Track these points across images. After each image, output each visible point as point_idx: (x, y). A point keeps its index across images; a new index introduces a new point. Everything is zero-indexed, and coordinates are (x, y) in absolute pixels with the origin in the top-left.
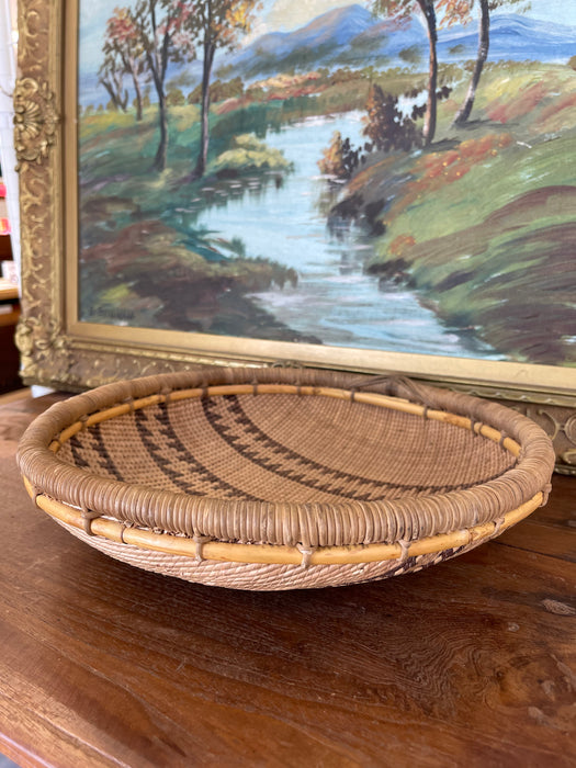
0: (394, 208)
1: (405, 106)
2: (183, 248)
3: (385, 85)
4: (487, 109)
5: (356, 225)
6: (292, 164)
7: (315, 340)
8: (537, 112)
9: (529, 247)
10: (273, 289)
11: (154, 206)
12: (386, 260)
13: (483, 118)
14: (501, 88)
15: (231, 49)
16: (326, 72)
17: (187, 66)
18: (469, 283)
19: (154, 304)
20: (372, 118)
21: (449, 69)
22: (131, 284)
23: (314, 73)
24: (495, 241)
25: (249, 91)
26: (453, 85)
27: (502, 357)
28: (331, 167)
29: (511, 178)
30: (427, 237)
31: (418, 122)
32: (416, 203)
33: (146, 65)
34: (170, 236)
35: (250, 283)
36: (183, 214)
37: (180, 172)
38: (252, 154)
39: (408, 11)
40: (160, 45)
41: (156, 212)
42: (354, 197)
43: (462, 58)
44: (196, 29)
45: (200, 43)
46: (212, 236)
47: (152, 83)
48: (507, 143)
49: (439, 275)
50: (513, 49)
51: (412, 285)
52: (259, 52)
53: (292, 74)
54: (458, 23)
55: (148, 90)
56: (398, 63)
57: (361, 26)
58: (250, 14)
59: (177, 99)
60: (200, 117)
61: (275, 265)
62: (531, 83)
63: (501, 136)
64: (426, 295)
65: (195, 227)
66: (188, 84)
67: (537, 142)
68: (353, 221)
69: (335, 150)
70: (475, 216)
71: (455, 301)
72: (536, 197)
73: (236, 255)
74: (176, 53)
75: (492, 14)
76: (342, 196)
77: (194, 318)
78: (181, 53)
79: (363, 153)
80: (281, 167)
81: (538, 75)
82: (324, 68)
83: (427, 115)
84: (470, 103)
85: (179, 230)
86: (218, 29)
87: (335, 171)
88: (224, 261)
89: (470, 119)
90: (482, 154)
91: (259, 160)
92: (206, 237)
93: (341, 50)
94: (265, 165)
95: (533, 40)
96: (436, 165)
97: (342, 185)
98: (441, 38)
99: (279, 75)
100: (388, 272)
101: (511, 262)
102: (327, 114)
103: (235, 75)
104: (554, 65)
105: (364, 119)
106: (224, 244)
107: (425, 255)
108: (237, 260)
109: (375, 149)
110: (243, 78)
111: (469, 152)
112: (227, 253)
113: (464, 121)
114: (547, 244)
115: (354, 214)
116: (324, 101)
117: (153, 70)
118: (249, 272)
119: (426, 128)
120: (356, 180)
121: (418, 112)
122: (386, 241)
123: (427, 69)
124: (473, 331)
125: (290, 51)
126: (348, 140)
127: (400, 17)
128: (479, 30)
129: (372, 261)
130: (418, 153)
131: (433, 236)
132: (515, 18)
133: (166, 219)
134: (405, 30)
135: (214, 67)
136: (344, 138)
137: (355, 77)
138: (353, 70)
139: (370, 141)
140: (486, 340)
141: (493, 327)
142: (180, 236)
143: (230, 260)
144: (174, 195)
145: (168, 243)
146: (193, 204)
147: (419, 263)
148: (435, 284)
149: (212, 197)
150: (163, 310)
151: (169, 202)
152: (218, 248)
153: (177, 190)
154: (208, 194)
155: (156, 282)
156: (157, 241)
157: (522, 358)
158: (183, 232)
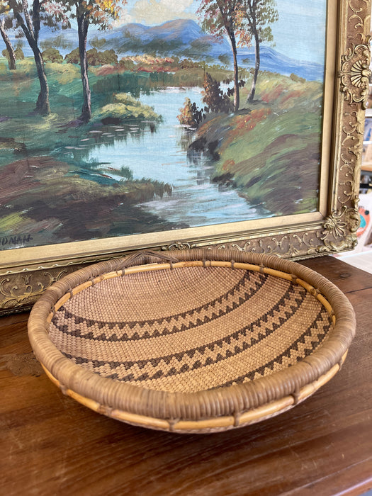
0: (223, 145)
1: (224, 88)
2: (79, 177)
3: (213, 74)
4: (261, 95)
5: (204, 155)
6: (160, 117)
7: (184, 226)
8: (279, 99)
9: (281, 162)
10: (155, 199)
11: (42, 144)
12: (221, 174)
13: (260, 99)
14: (266, 85)
15: (103, 27)
16: (177, 59)
17: (61, 31)
18: (259, 182)
19: (52, 224)
20: (207, 92)
21: (243, 71)
22: (24, 212)
23: (169, 58)
24: (269, 160)
25: (122, 62)
26: (245, 80)
27: (273, 215)
28: (186, 120)
29: (272, 130)
30: (240, 161)
31: (231, 97)
32: (234, 142)
33: (15, 22)
34: (63, 169)
35: (139, 197)
36: (73, 151)
37: (67, 118)
38: (129, 108)
39: (221, 32)
40: (30, 8)
41: (47, 150)
42: (201, 138)
43: (249, 66)
44: (67, 4)
45: (73, 16)
46: (104, 166)
47: (25, 39)
48: (270, 112)
49: (247, 180)
50: (270, 66)
51: (235, 186)
52: (127, 35)
53: (155, 57)
54: (246, 46)
55: (20, 45)
56: (218, 62)
57: (195, 35)
58: (117, 5)
59: (55, 57)
60: (80, 74)
61: (156, 183)
62: (276, 85)
63: (267, 109)
64: (241, 190)
65: (85, 160)
66: (65, 47)
67: (281, 113)
68: (202, 153)
69: (187, 110)
70: (260, 148)
71: (254, 192)
72: (282, 139)
73: (125, 179)
74: (49, 18)
75: (260, 44)
76: (194, 138)
77: (93, 229)
78: (54, 19)
79: (204, 112)
80: (153, 118)
81: (279, 80)
82: (176, 56)
83: (235, 94)
84: (254, 90)
85: (71, 163)
86: (89, 8)
87: (189, 123)
88: (116, 184)
89: (254, 99)
90: (260, 117)
91: (136, 112)
92: (99, 167)
93: (186, 47)
94: (141, 116)
95: (277, 63)
96: (241, 122)
97: (194, 131)
98: (239, 53)
99: (144, 55)
100: (222, 180)
101: (275, 170)
102: (181, 87)
103: (109, 48)
104: (285, 77)
105: (202, 92)
106: (115, 172)
107: (240, 170)
108: (127, 182)
109: (210, 111)
110: (116, 50)
111: (255, 116)
112: (118, 178)
113: (251, 100)
114: (287, 161)
115: (202, 149)
116: (178, 78)
117: (23, 27)
118: (138, 189)
119: (235, 102)
120: (202, 129)
121: (230, 92)
122: (221, 163)
123: (233, 69)
124: (262, 205)
125: (151, 40)
126: (194, 104)
127: (218, 35)
128: (255, 53)
129: (214, 175)
130: (232, 115)
131: (243, 160)
132: (269, 49)
133: (57, 155)
134: (220, 43)
135: (89, 38)
136: (192, 103)
137: (196, 66)
138: (194, 61)
139: (207, 106)
140: (267, 209)
141: (269, 202)
142: (73, 168)
143: (120, 182)
144: (63, 135)
145: (62, 174)
146: (82, 143)
147: (237, 174)
148: (245, 184)
149: (100, 138)
150: (62, 228)
151: (57, 141)
152: (110, 175)
153: (65, 131)
154: (95, 136)
155: (52, 206)
156: (49, 174)
157: (281, 214)
158: (76, 165)
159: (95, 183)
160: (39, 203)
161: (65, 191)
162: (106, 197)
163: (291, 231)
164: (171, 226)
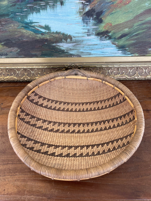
0: (106, 14)
5: (93, 19)
7: (79, 56)
9: (144, 26)
11: (5, 12)
12: (102, 31)
18: (127, 37)
19: (15, 50)
22: (3, 43)
24: (136, 24)
27: (132, 55)
29: (143, 5)
30: (116, 24)
32: (113, 12)
34: (16, 25)
35: (55, 41)
41: (8, 15)
42: (92, 9)
46: (36, 24)
49: (118, 35)
51: (110, 38)
61: (63, 34)
64: (114, 41)
65: (27, 20)
68: (92, 18)
70: (131, 16)
71: (121, 42)
73: (47, 31)
76: (88, 9)
77: (34, 53)
88: (43, 34)
97: (87, 5)
100: (103, 35)
101: (139, 30)
106: (41, 27)
107: (115, 29)
108: (48, 33)
112: (43, 31)
114: (149, 25)
115: (92, 16)
118: (54, 37)
120: (93, 3)
122: (103, 25)
124: (126, 49)
129: (98, 32)
131: (118, 23)
133: (13, 17)
140: (129, 52)
141: (131, 48)
142: (21, 25)
143: (45, 33)
144: (14, 7)
145: (16, 27)
146: (24, 11)
147: (112, 31)
148: (117, 38)
149: (33, 9)
150: (20, 51)
151: (12, 10)
152: (39, 29)
153: (15, 5)
154: (30, 7)
155: (14, 42)
156: (10, 27)
157: (137, 55)
158: (22, 23)
159: (32, 32)
160: (8, 40)
161: (18, 35)
162: (38, 40)
163: (139, 66)
164: (71, 55)
